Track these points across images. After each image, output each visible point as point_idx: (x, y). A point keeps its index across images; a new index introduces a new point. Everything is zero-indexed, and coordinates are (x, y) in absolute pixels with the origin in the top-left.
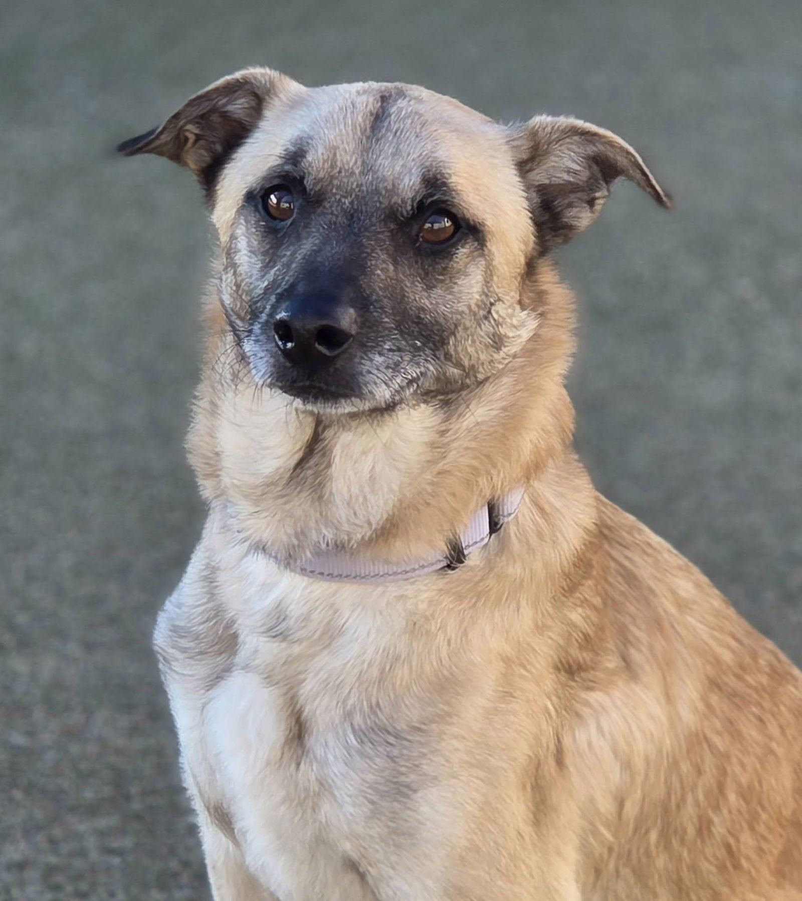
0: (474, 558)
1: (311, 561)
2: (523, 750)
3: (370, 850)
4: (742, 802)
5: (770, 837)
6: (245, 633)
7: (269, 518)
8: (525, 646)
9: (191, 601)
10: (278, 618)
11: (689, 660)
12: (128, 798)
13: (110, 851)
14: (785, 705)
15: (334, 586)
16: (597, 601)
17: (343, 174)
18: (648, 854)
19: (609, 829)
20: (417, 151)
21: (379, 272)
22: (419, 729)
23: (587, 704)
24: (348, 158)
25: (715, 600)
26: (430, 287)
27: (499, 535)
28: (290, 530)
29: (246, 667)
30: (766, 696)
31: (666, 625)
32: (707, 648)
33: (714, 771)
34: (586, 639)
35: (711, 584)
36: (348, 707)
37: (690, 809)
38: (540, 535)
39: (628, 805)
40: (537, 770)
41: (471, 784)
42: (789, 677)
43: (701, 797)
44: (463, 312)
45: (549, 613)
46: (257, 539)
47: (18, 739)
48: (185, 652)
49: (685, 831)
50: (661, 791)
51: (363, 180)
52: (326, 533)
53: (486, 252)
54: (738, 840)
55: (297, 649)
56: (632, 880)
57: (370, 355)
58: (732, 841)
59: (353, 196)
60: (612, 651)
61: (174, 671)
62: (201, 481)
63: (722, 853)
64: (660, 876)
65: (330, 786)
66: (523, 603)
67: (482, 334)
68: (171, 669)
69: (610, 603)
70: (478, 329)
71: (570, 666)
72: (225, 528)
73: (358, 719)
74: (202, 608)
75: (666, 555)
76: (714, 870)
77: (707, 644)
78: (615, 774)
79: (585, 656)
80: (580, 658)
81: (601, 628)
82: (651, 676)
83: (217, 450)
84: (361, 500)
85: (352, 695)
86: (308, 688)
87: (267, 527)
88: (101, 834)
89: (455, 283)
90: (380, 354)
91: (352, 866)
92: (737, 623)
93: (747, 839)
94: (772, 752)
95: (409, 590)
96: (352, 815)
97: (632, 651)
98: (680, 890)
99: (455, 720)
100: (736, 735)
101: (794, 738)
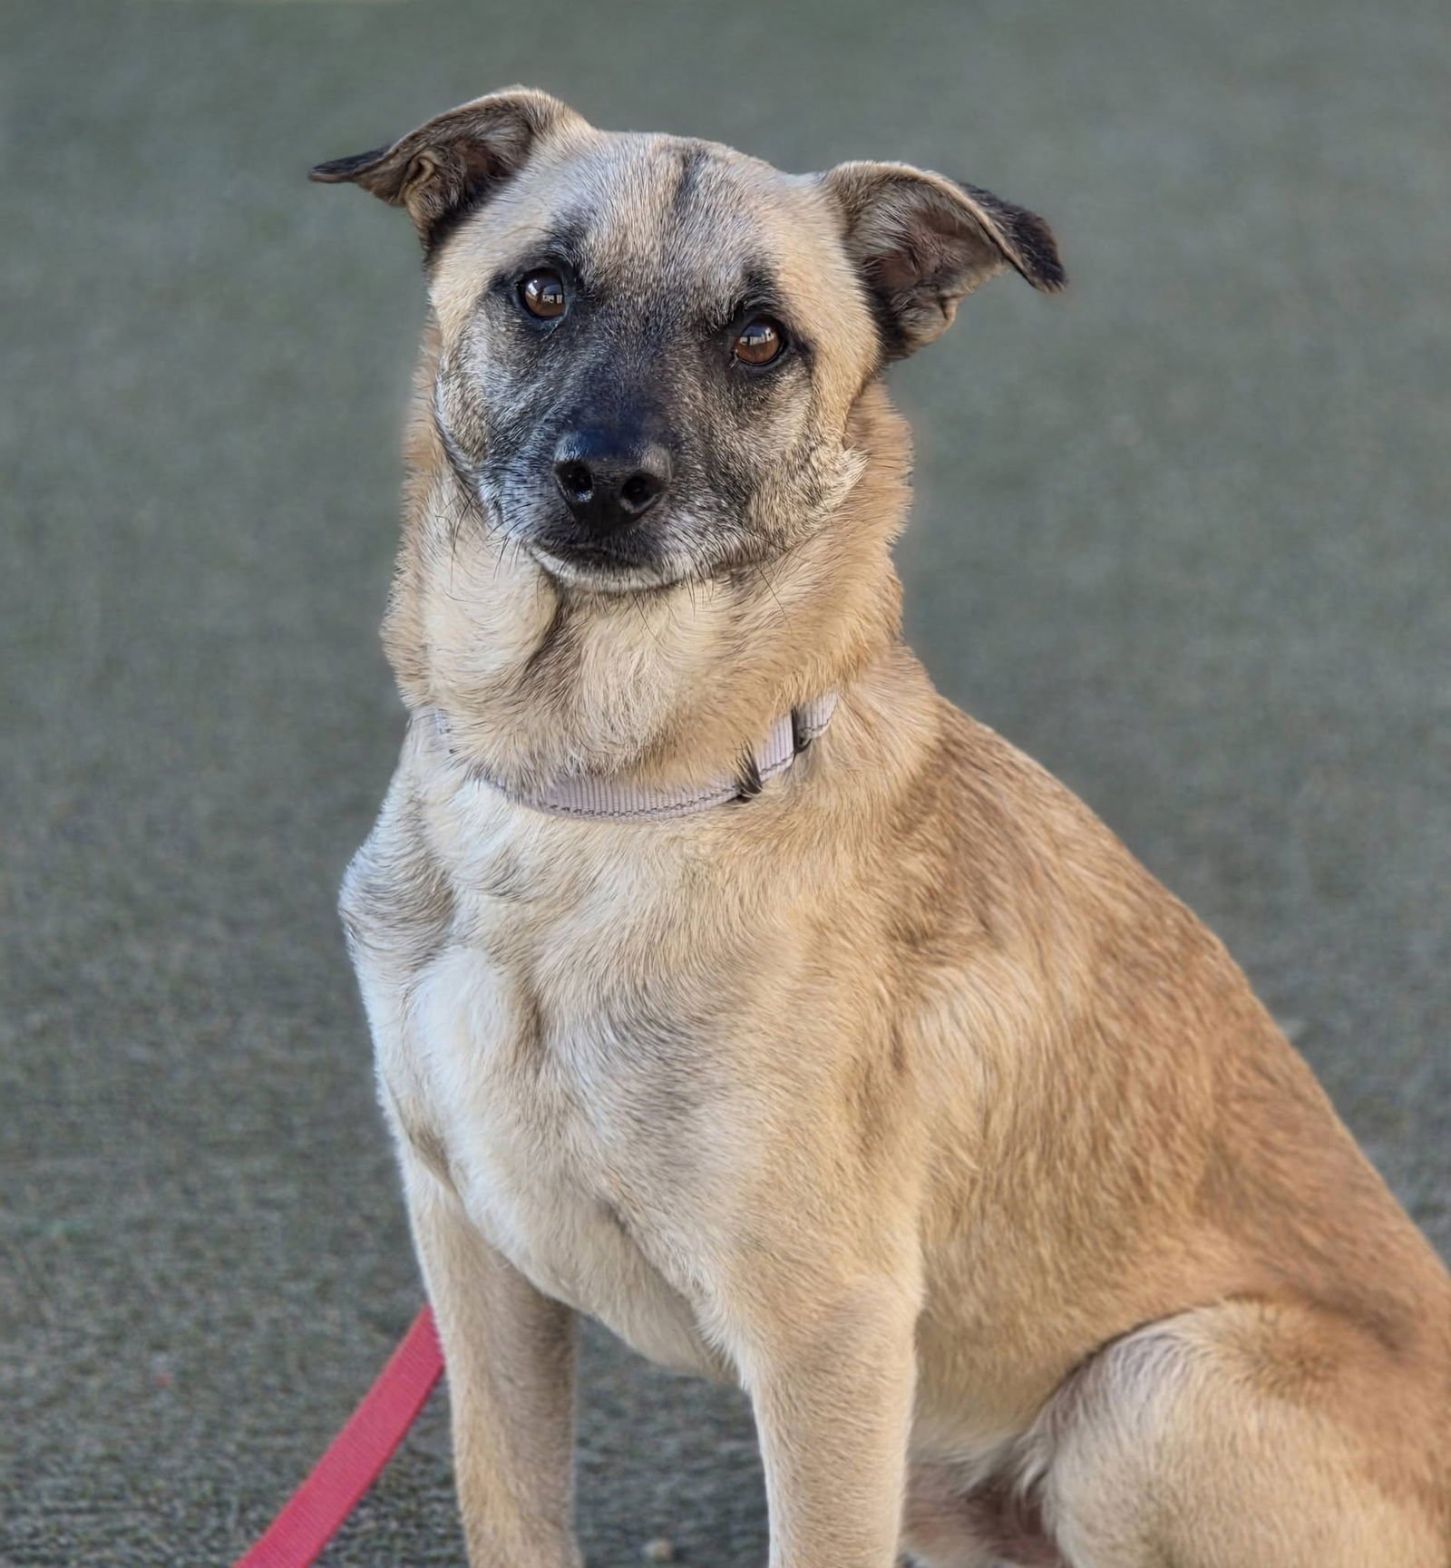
0: (773, 784)
1: (552, 791)
2: (844, 1048)
3: (634, 1188)
4: (1151, 1110)
5: (1188, 1157)
6: (461, 889)
7: (493, 734)
8: (844, 905)
9: (390, 851)
10: (507, 869)
11: (1072, 920)
12: (290, 1131)
13: (265, 1204)
14: (1201, 981)
15: (582, 826)
16: (945, 844)
17: (636, 262)
18: (1024, 1185)
19: (970, 1151)
20: (737, 236)
21: (687, 400)
22: (701, 1020)
23: (935, 984)
24: (644, 240)
25: (1106, 840)
26: (742, 426)
27: (806, 756)
28: (522, 749)
29: (464, 940)
30: (1176, 966)
31: (1039, 874)
32: (1096, 904)
33: (1111, 1068)
34: (932, 897)
35: (1096, 817)
36: (605, 992)
37: (1079, 1121)
38: (862, 752)
39: (995, 1118)
40: (868, 1077)
41: (774, 1096)
42: (1203, 943)
43: (1095, 1104)
44: (773, 461)
45: (876, 862)
46: (478, 760)
47: (140, 1052)
48: (383, 919)
49: (1073, 1151)
50: (1040, 1097)
51: (663, 273)
52: (575, 756)
53: (814, 380)
54: (1146, 1162)
55: (531, 911)
56: (1003, 1221)
57: (679, 513)
58: (1138, 1162)
59: (649, 293)
60: (967, 911)
61: (366, 944)
62: (402, 682)
63: (1125, 1180)
64: (1042, 1215)
65: (579, 1100)
66: (840, 847)
67: (795, 488)
68: (360, 941)
69: (961, 846)
70: (791, 484)
71: (911, 933)
72: (434, 747)
73: (618, 1008)
74: (405, 861)
75: (1036, 779)
76: (1115, 1203)
77: (1096, 898)
78: (978, 1077)
79: (932, 919)
80: (924, 920)
81: (949, 880)
82: (1019, 942)
83: (423, 642)
84: (621, 708)
85: (610, 973)
86: (548, 964)
87: (492, 744)
88: (253, 1180)
89: (772, 422)
90: (691, 512)
91: (610, 1213)
92: (1133, 869)
93: (1157, 1158)
94: (1188, 1041)
95: (688, 829)
96: (610, 1139)
97: (994, 910)
98: (1069, 1231)
99: (753, 1008)
100: (1138, 1018)
101: (1215, 1027)
